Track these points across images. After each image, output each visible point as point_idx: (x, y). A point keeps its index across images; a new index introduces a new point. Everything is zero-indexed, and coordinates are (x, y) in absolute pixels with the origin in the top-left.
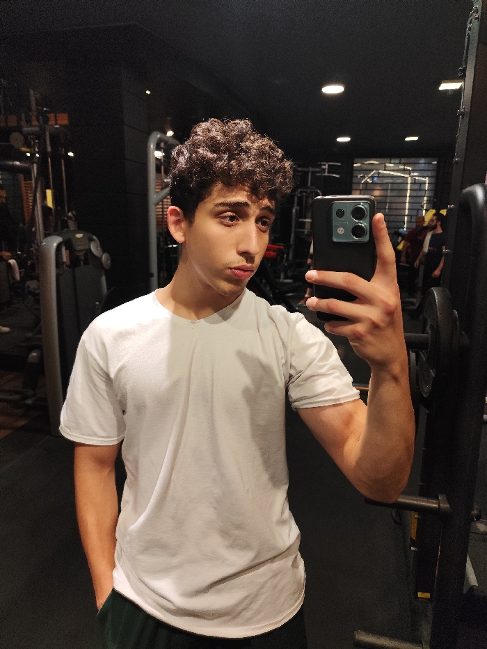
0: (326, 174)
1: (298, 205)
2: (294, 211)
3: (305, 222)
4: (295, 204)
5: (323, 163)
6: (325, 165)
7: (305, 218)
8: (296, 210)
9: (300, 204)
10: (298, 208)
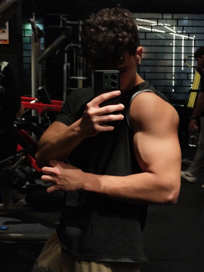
1: (68, 62)
2: (65, 67)
3: (77, 80)
4: (66, 61)
7: (77, 76)
8: (67, 66)
9: (70, 60)
10: (69, 64)
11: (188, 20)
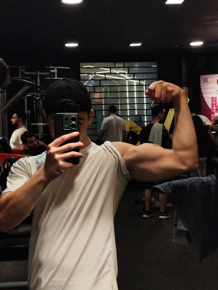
0: (56, 78)
1: (28, 109)
5: (50, 67)
6: (54, 69)
11: (138, 67)
